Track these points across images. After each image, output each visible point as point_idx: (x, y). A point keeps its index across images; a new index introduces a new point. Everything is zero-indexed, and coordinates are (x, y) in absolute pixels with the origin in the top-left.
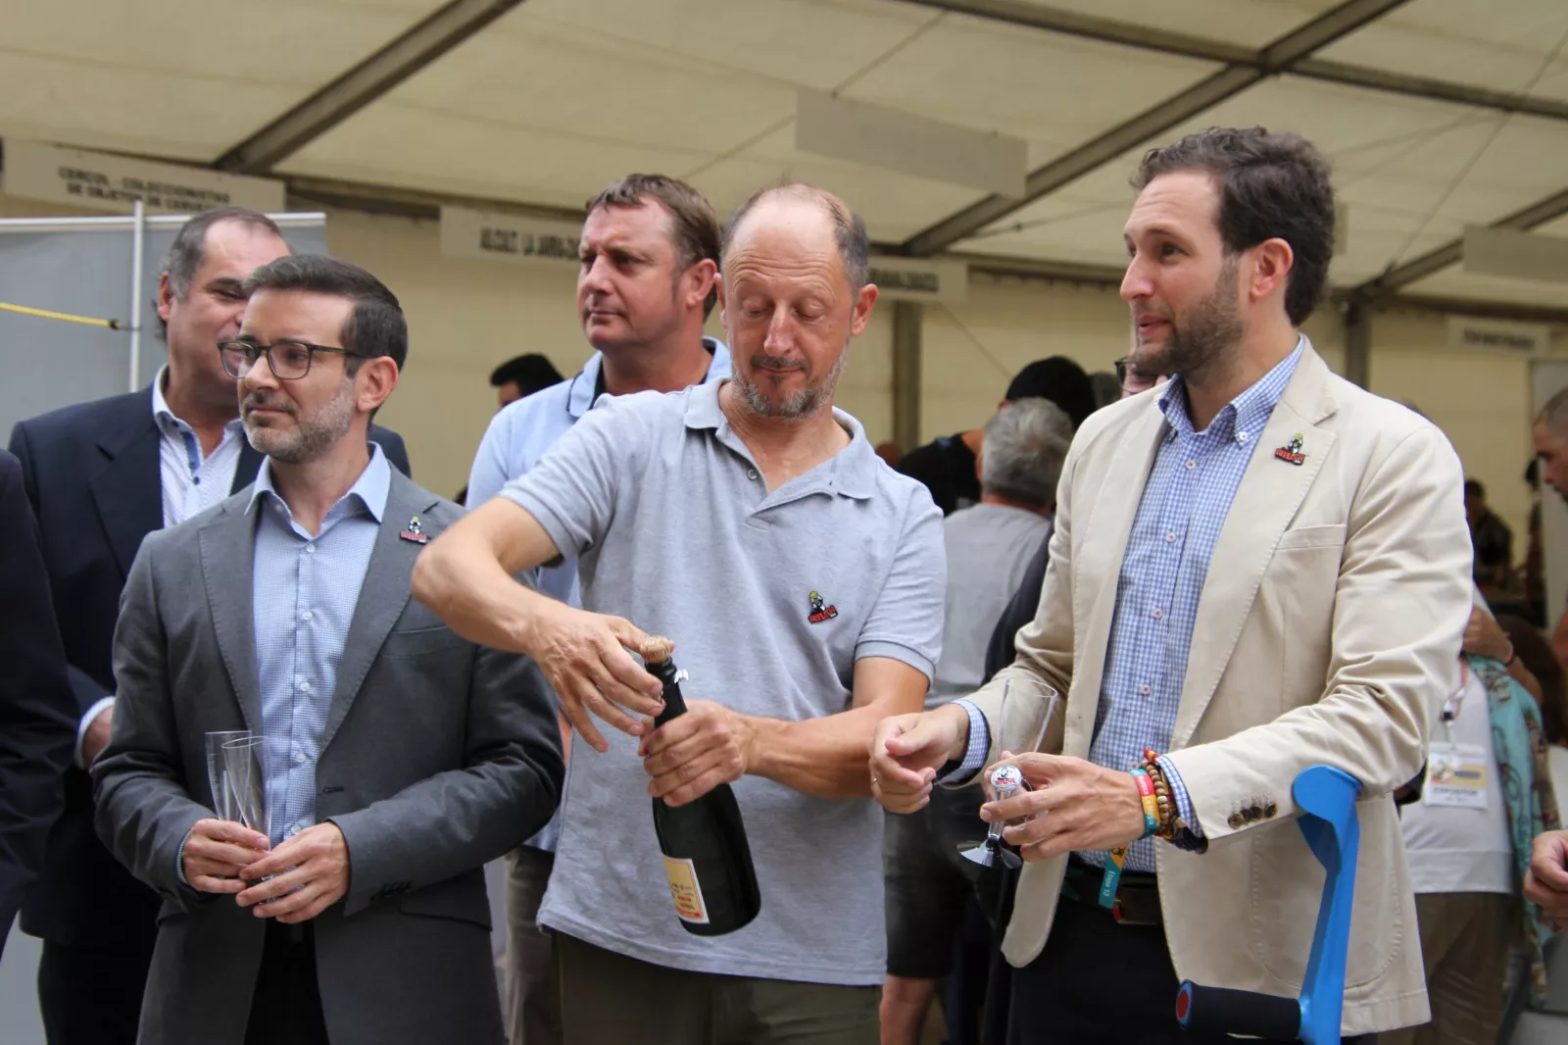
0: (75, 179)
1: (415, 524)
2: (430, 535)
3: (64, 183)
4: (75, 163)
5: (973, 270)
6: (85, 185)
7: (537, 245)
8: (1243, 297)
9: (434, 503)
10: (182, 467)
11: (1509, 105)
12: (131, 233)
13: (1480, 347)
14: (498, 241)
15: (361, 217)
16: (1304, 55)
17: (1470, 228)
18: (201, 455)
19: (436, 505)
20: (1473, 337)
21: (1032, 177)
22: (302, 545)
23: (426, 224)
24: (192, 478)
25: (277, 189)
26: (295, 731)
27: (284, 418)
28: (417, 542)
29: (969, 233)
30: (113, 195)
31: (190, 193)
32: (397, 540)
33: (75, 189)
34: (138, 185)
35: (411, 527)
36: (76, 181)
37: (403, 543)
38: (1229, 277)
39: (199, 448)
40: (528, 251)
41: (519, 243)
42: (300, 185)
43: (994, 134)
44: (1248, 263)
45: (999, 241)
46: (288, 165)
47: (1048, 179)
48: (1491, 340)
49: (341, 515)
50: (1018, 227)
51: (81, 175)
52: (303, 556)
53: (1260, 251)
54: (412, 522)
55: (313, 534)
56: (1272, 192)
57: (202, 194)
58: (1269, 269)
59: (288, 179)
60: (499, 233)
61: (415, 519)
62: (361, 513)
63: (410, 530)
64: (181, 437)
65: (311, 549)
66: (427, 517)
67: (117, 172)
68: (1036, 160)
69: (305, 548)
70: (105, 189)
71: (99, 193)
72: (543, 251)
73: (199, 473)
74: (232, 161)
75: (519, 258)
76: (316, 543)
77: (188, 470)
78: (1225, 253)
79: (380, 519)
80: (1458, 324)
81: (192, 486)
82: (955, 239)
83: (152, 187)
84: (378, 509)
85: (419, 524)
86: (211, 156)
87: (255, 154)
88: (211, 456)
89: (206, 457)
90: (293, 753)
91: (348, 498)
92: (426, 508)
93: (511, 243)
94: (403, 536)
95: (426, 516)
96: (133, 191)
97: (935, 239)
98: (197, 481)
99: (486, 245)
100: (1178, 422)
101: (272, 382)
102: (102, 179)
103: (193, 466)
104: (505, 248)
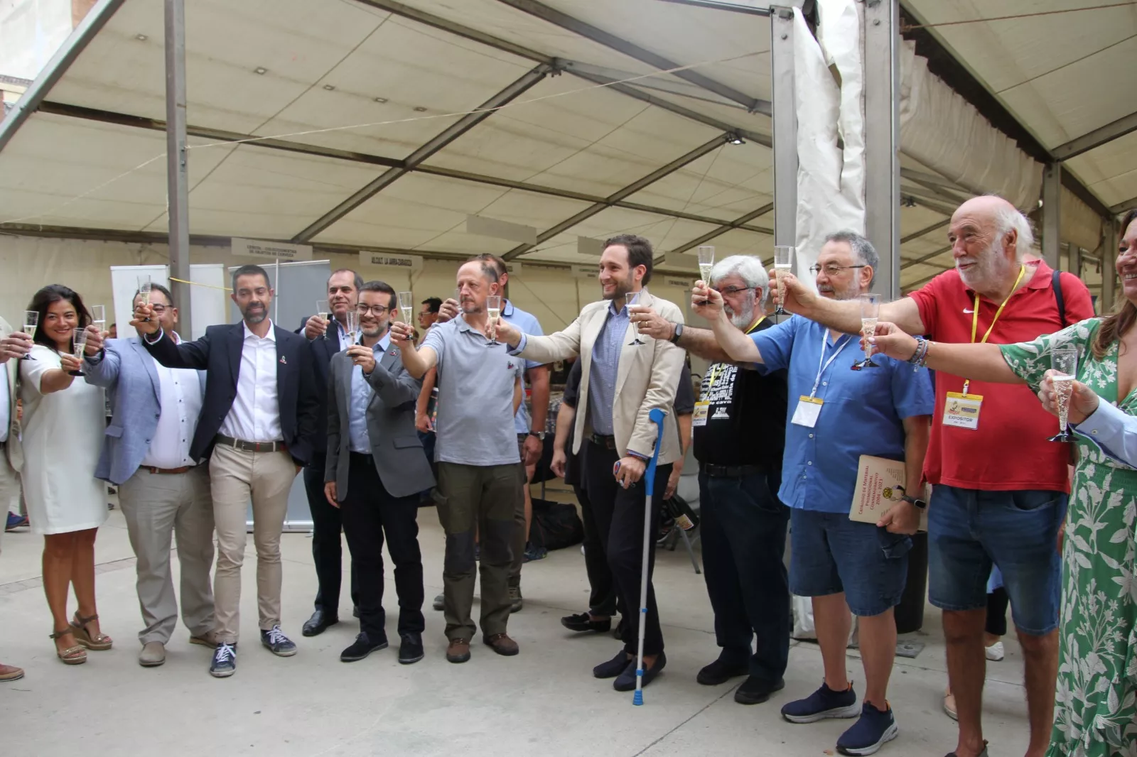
3: (248, 250)
4: (250, 243)
5: (523, 264)
6: (254, 250)
7: (389, 261)
8: (634, 280)
11: (678, 215)
12: (275, 268)
13: (674, 285)
14: (376, 260)
16: (619, 200)
17: (666, 252)
20: (672, 282)
21: (539, 236)
23: (354, 256)
25: (310, 248)
27: (375, 325)
29: (522, 253)
30: (262, 253)
31: (285, 251)
33: (251, 252)
34: (269, 249)
36: (252, 249)
38: (630, 275)
40: (386, 263)
41: (384, 261)
42: (316, 246)
43: (526, 226)
44: (635, 271)
45: (531, 255)
46: (311, 240)
47: (543, 238)
48: (676, 283)
50: (537, 251)
51: (253, 247)
53: (638, 267)
56: (641, 253)
57: (289, 251)
58: (640, 272)
59: (312, 244)
60: (377, 258)
67: (264, 245)
68: (539, 232)
70: (260, 251)
71: (258, 252)
72: (391, 263)
74: (296, 240)
75: (384, 265)
78: (630, 268)
80: (668, 279)
82: (518, 255)
83: (274, 249)
86: (290, 238)
87: (303, 237)
93: (381, 261)
97: (512, 255)
99: (373, 262)
100: (613, 312)
101: (373, 316)
102: (259, 248)
104: (379, 263)
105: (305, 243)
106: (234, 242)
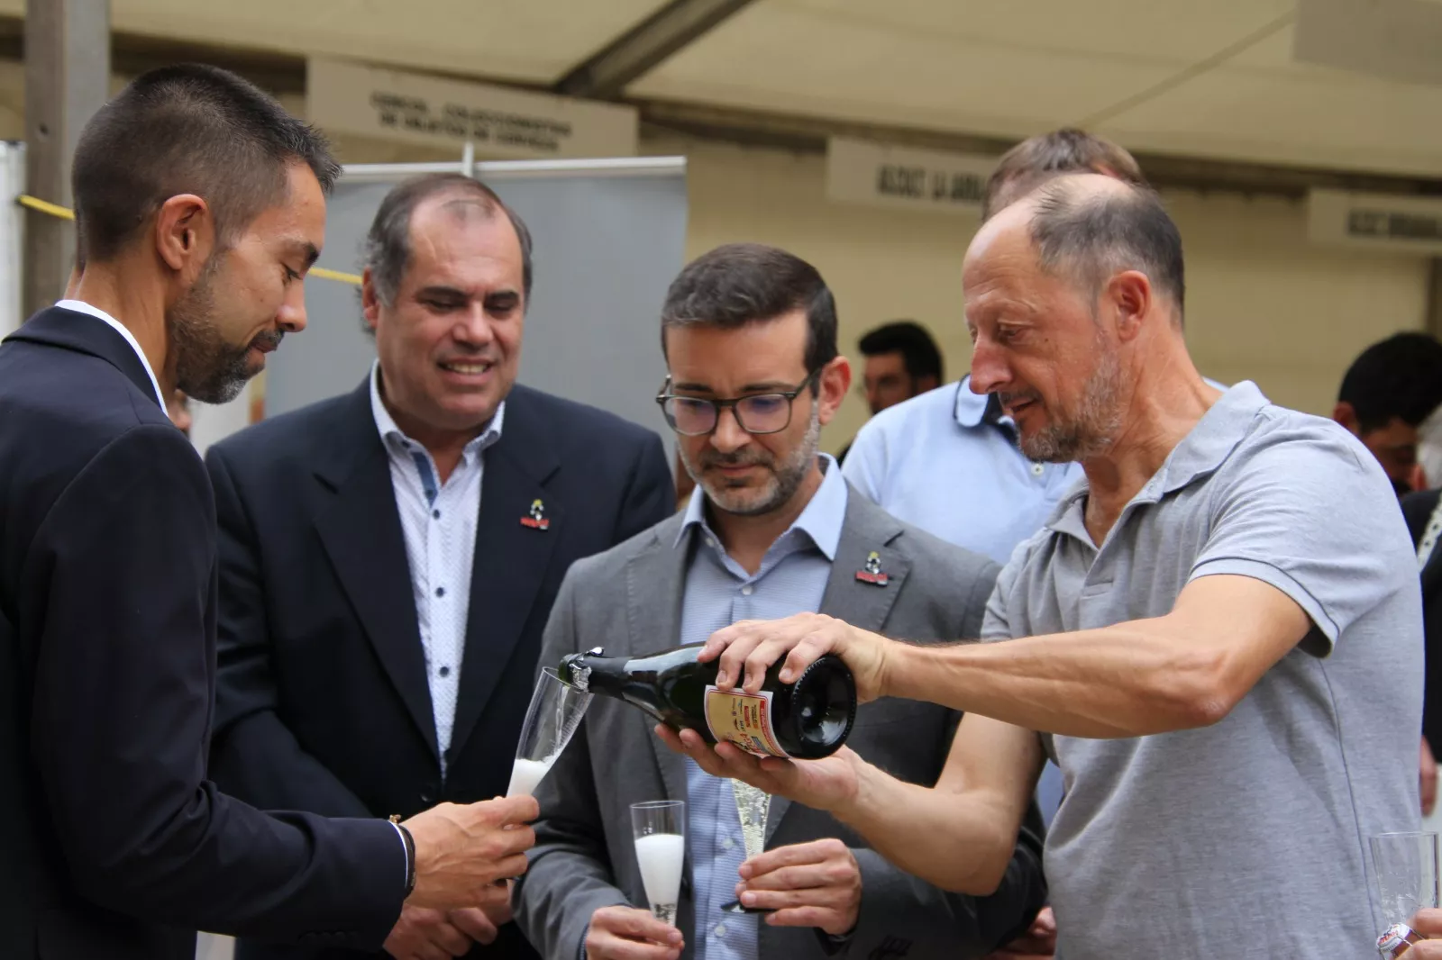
0: (389, 106)
1: (874, 562)
2: (891, 574)
3: (374, 114)
4: (388, 84)
6: (400, 115)
7: (949, 186)
9: (898, 532)
10: (416, 495)
14: (897, 181)
15: (731, 152)
18: (437, 480)
19: (900, 534)
22: (739, 586)
23: (810, 160)
24: (432, 511)
25: (627, 119)
26: (722, 810)
27: (762, 473)
28: (875, 584)
30: (433, 127)
31: (524, 123)
32: (852, 582)
33: (389, 120)
34: (462, 113)
35: (869, 565)
36: (391, 110)
37: (860, 587)
39: (435, 473)
40: (938, 194)
41: (927, 185)
42: (657, 111)
46: (643, 87)
49: (785, 552)
51: (397, 102)
52: (738, 600)
54: (870, 560)
55: (751, 573)
59: (643, 105)
60: (902, 172)
61: (874, 555)
62: (808, 550)
63: (867, 569)
64: (411, 458)
65: (747, 592)
66: (889, 553)
67: (439, 97)
69: (740, 590)
70: (424, 119)
71: (415, 124)
72: (958, 194)
73: (440, 504)
74: (575, 82)
75: (925, 205)
76: (754, 585)
77: (425, 501)
79: (831, 557)
81: (432, 519)
83: (480, 116)
84: (829, 545)
85: (878, 561)
86: (550, 75)
87: (605, 72)
88: (449, 482)
89: (444, 481)
90: (719, 838)
91: (790, 533)
92: (888, 538)
93: (915, 182)
94: (860, 577)
95: (887, 549)
96: (461, 123)
98: (437, 514)
99: (884, 186)
102: (421, 107)
103: (431, 494)
104: (909, 190)
105: (613, 94)
106: (317, 78)
